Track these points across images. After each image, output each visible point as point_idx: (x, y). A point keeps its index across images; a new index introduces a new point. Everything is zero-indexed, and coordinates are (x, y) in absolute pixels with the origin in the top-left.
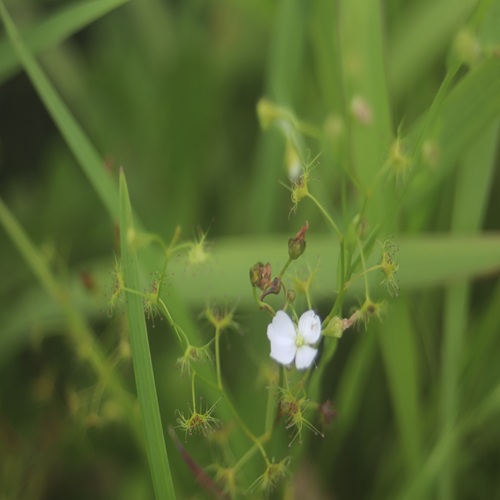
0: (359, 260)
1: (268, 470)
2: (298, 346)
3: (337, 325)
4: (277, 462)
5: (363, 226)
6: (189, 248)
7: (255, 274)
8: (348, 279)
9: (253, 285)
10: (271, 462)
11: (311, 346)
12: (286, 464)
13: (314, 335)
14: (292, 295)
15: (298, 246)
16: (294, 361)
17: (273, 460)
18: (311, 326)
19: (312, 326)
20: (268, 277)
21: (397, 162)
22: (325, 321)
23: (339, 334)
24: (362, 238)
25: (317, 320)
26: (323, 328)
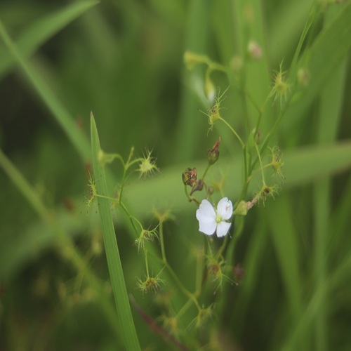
0: (257, 159)
1: (200, 313)
2: (218, 222)
3: (244, 206)
4: (206, 307)
5: (259, 135)
6: (140, 163)
7: (186, 176)
8: (250, 175)
9: (185, 184)
10: (201, 308)
11: (226, 221)
12: (212, 308)
13: (229, 214)
14: (211, 190)
15: (214, 155)
16: (215, 232)
17: (203, 306)
18: (225, 209)
19: (227, 208)
20: (195, 177)
21: (280, 87)
22: (235, 205)
23: (245, 213)
24: (258, 143)
25: (230, 204)
26: (234, 210)
